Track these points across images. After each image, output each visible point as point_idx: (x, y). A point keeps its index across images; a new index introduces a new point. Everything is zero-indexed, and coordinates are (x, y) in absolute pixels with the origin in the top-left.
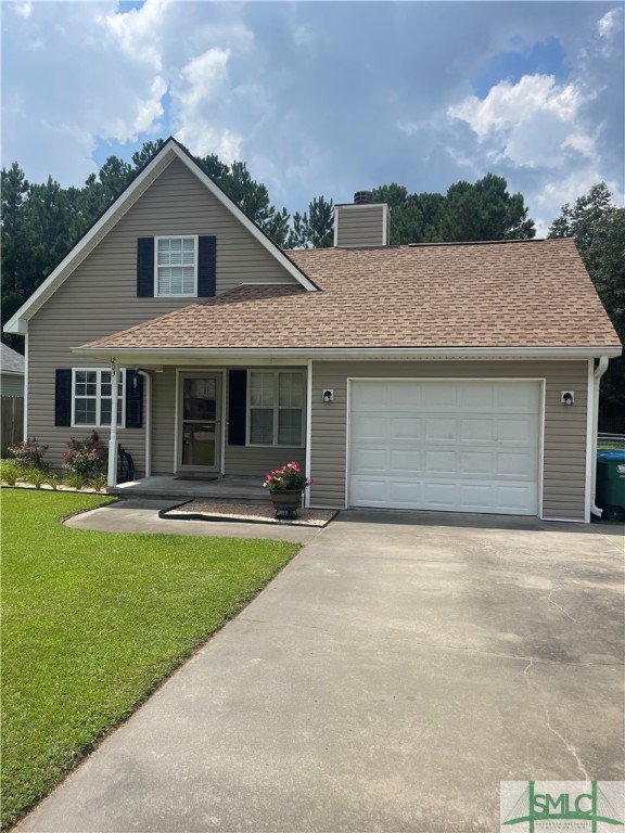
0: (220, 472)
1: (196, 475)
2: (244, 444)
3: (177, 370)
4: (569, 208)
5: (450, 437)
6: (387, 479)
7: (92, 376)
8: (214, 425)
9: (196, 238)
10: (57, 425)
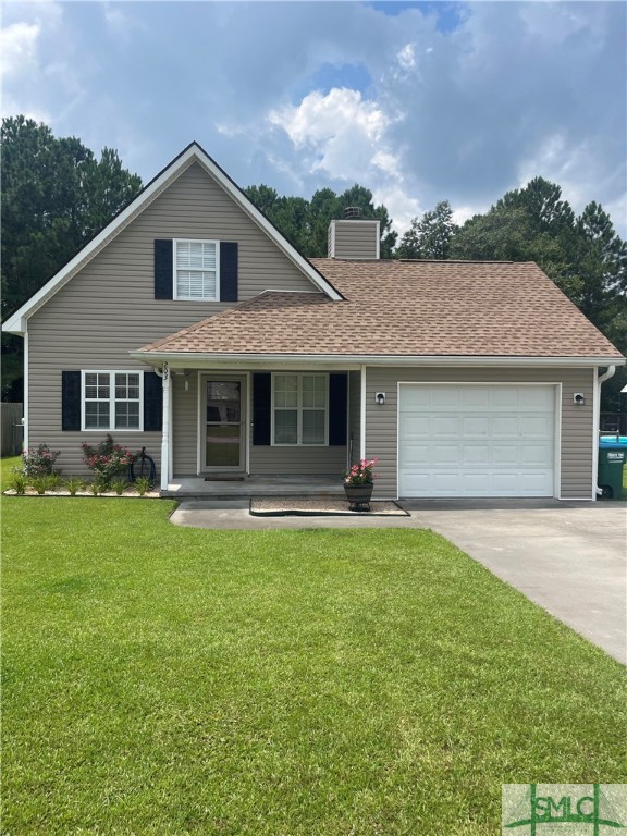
0: (245, 472)
1: (219, 476)
2: (269, 444)
3: (199, 373)
4: (418, 222)
5: (484, 433)
6: (431, 471)
7: (105, 379)
8: (238, 426)
9: (217, 244)
10: (64, 429)
